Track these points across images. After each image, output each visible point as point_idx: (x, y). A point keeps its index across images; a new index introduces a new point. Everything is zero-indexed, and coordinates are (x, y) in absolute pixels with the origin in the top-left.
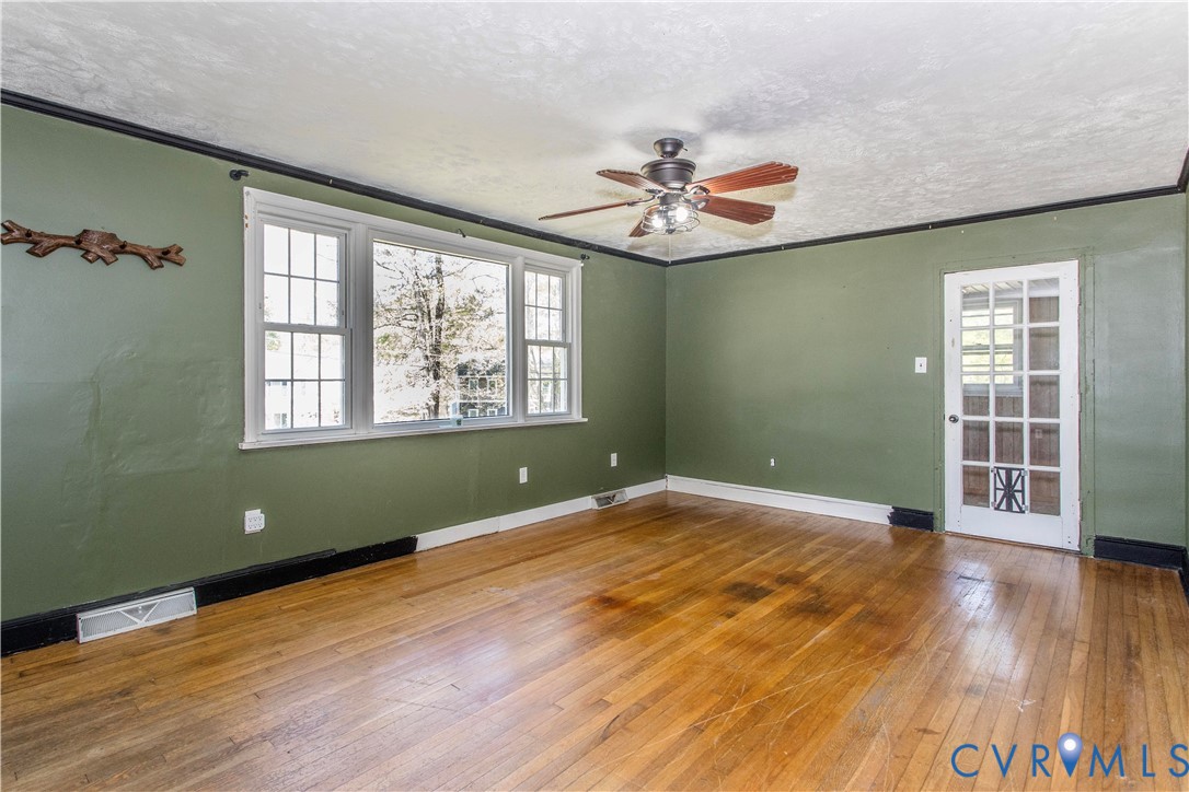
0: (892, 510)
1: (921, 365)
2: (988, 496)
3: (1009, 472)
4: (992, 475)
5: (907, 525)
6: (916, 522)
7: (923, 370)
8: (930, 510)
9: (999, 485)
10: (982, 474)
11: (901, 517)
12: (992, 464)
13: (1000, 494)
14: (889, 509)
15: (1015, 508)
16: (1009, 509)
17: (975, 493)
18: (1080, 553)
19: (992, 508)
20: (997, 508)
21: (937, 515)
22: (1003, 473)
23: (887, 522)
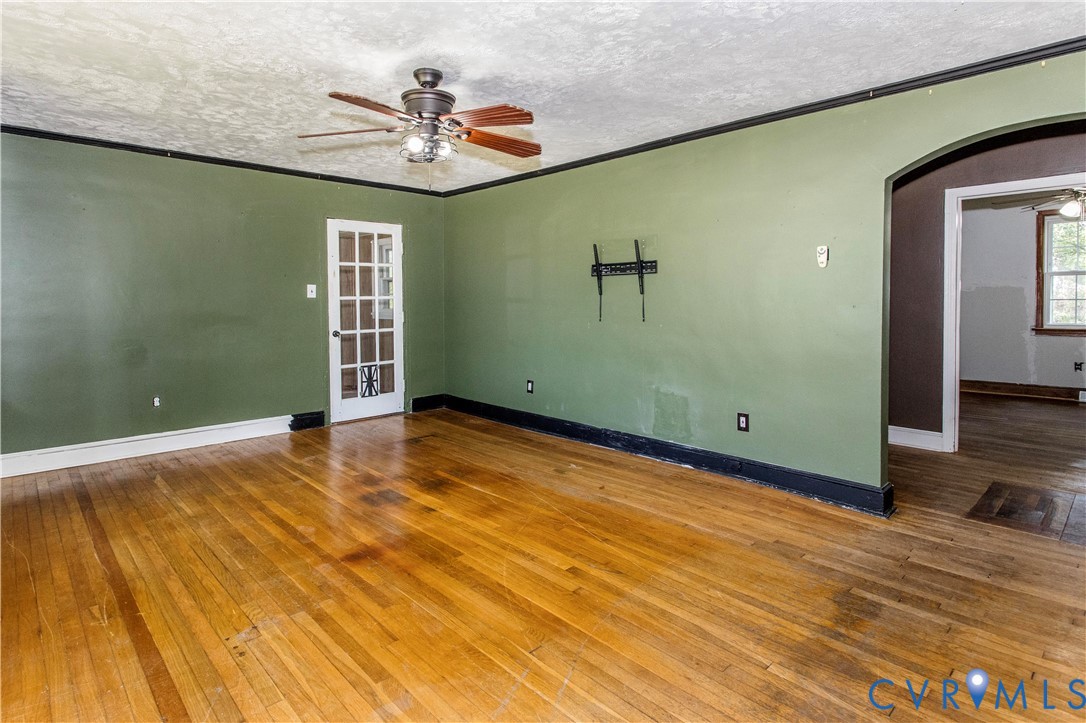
0: (292, 418)
1: (311, 291)
2: (356, 389)
3: (370, 367)
4: (359, 373)
5: (305, 428)
6: (311, 423)
7: (314, 295)
8: (321, 410)
9: (365, 379)
10: (353, 372)
11: (301, 423)
12: (359, 365)
13: (365, 385)
14: (289, 418)
15: (374, 393)
16: (370, 394)
17: (349, 389)
18: (404, 413)
19: (359, 396)
20: (363, 396)
21: (326, 412)
22: (366, 369)
23: (288, 430)
